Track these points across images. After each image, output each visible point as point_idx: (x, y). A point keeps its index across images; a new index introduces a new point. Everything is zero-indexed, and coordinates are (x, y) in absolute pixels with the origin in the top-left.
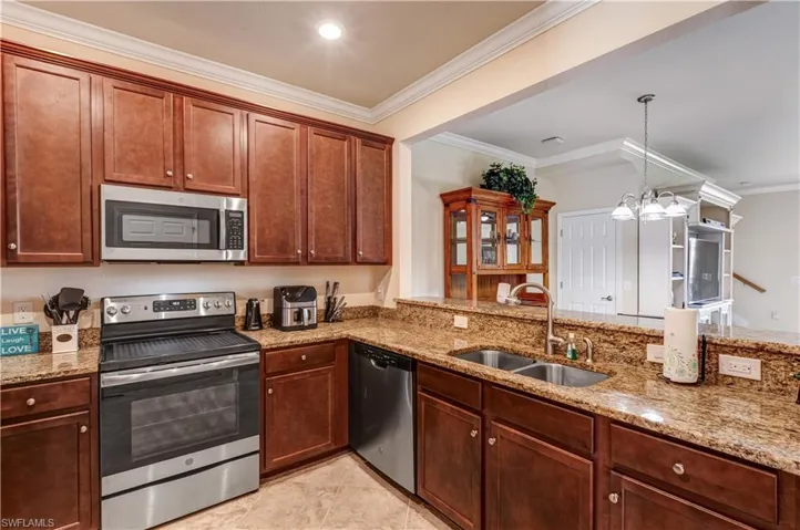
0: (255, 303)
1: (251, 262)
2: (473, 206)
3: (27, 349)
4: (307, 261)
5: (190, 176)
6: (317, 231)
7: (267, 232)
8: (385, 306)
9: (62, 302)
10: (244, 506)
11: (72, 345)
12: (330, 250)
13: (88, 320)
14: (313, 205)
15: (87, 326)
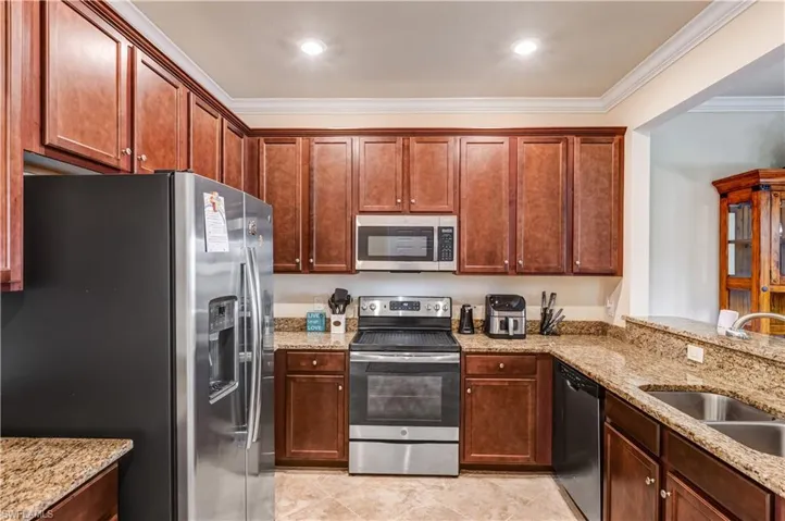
0: (467, 309)
1: (460, 271)
2: (764, 197)
3: (319, 328)
4: (516, 270)
5: (413, 201)
6: (526, 241)
7: (476, 244)
8: (615, 324)
9: (336, 298)
10: (444, 485)
11: (342, 328)
12: (541, 260)
13: (351, 312)
14: (521, 215)
15: (351, 316)
